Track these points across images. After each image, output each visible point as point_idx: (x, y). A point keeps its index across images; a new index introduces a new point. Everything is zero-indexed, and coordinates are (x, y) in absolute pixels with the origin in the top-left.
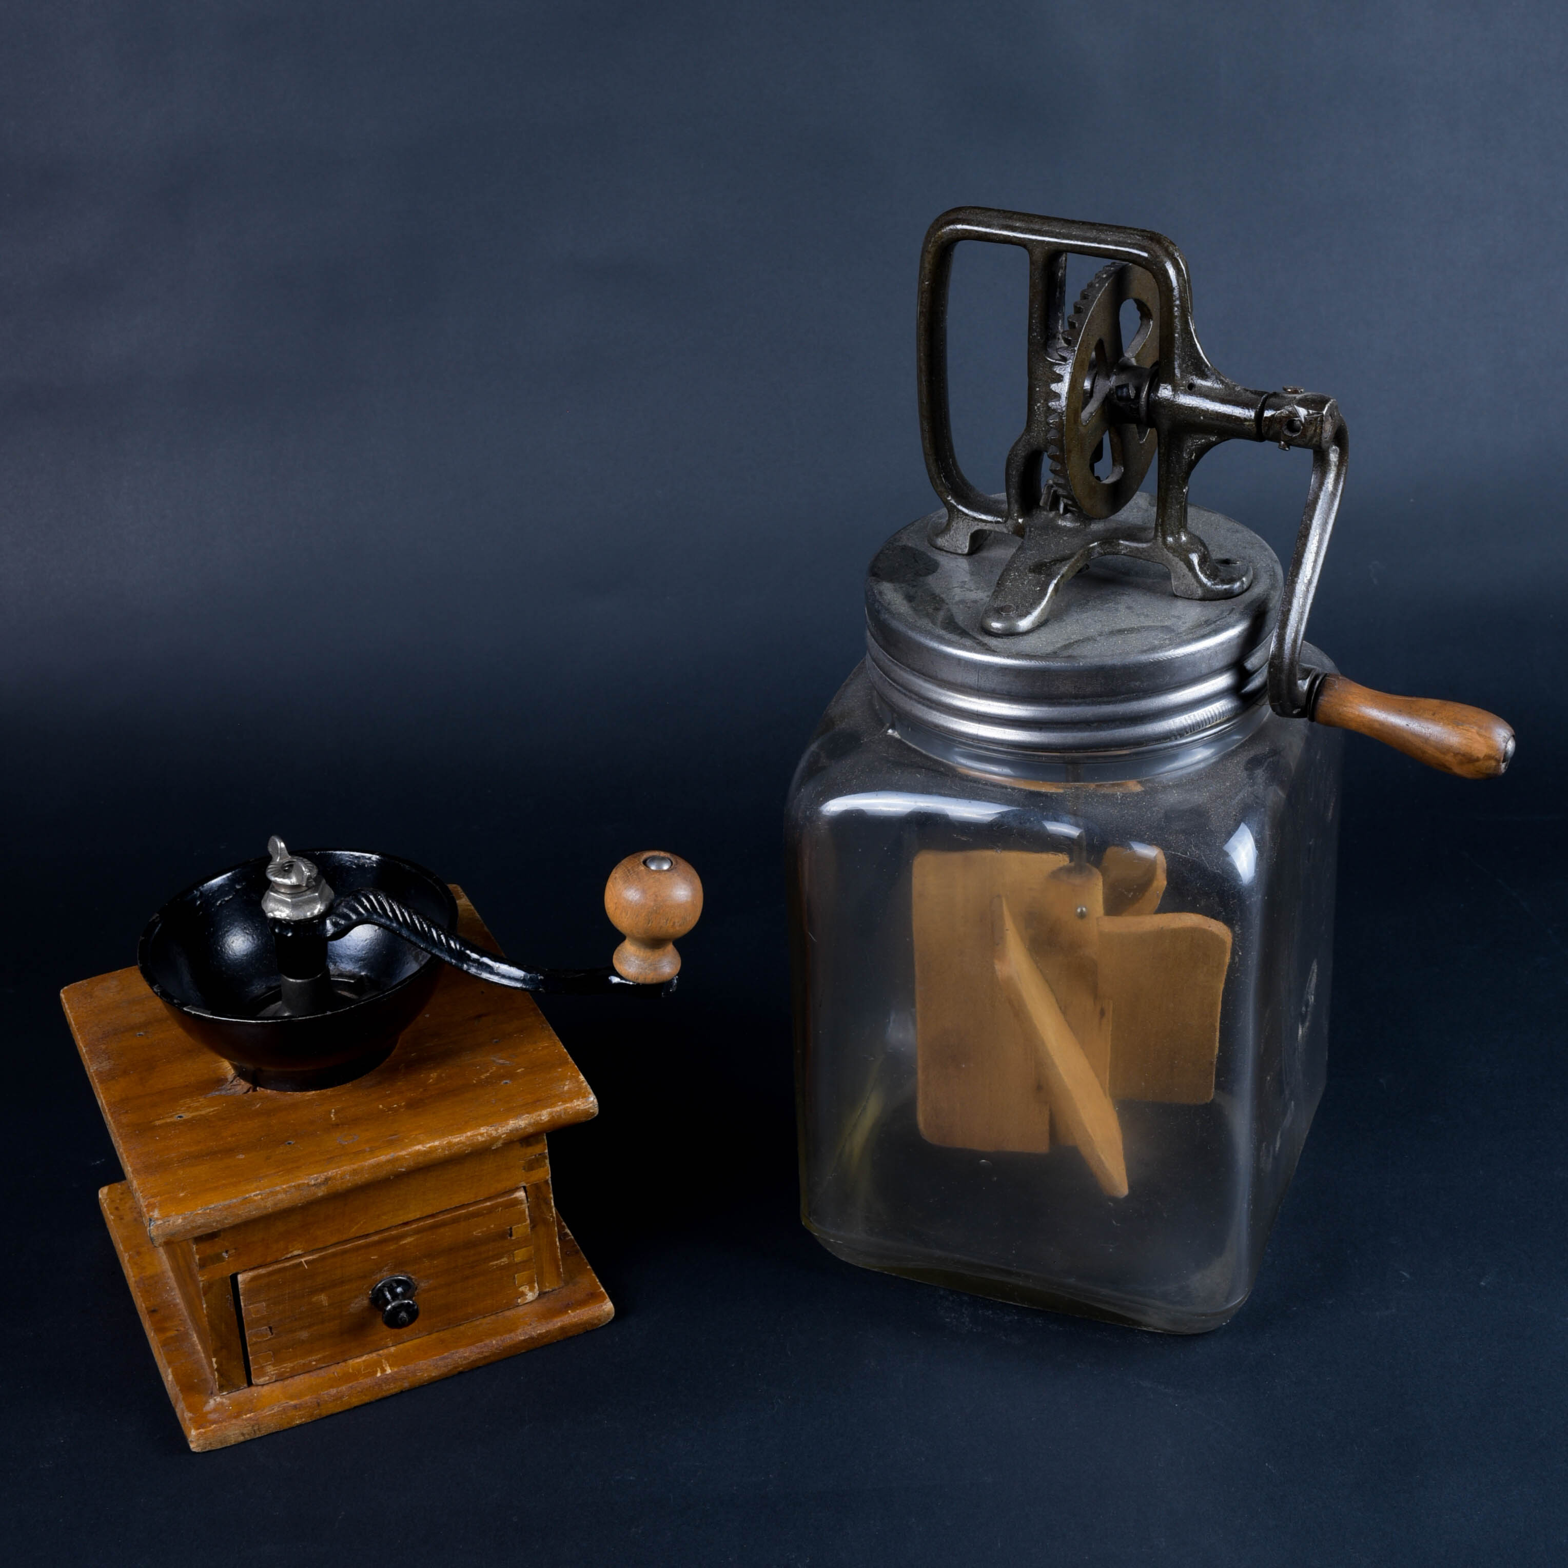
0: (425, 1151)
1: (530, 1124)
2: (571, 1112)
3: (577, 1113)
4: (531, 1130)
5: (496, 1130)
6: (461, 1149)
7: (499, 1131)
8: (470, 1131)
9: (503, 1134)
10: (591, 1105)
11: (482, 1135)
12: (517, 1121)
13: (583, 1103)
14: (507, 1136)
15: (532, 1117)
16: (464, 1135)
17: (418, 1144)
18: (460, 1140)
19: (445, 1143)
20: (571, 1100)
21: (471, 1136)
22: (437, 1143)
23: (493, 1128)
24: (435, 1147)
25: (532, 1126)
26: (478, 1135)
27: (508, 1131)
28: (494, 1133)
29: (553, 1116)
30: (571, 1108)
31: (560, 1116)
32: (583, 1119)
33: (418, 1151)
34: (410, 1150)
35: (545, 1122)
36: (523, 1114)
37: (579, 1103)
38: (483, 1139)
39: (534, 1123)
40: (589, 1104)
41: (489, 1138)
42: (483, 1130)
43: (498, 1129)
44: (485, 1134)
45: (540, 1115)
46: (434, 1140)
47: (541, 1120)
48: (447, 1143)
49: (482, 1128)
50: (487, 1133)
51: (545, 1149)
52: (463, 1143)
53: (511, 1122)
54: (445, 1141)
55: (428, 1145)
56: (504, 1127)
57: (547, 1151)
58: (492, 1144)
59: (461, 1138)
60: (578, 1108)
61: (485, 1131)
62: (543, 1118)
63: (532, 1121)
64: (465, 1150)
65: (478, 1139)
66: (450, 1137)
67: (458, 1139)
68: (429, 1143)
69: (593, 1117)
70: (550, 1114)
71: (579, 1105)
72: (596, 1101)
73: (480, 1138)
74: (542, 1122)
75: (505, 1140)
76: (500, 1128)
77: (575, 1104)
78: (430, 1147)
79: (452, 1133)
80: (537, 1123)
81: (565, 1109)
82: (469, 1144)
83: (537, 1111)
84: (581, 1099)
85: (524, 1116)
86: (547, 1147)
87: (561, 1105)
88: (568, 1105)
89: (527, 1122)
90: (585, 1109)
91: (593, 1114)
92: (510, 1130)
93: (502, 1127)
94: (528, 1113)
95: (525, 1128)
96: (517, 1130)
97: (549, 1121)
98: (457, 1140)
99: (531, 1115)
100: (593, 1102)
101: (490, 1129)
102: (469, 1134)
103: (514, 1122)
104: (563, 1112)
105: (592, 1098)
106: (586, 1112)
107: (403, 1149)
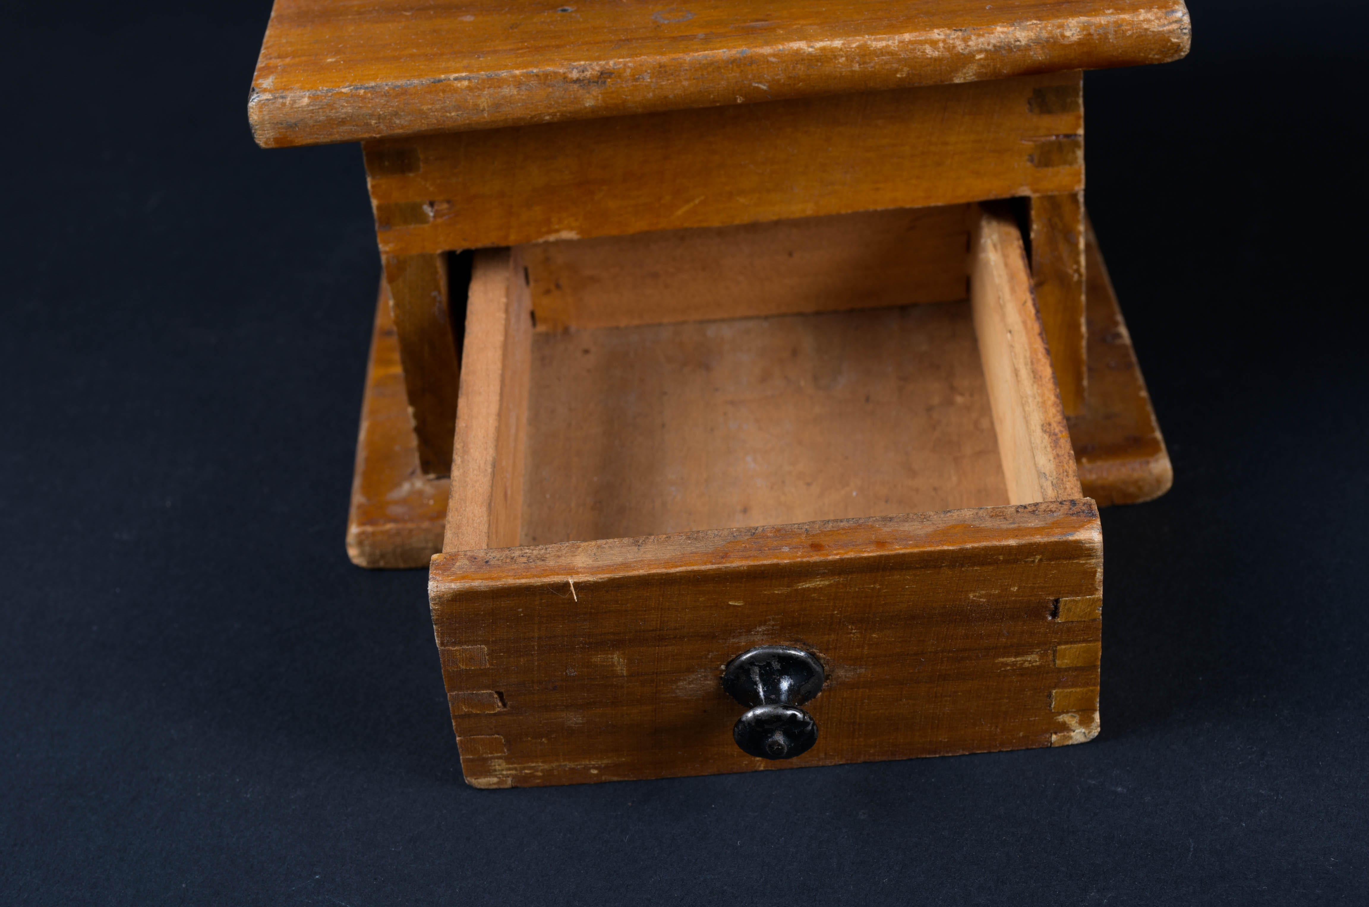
0: (810, 54)
1: (1037, 41)
2: (1129, 33)
3: (1143, 36)
4: (1039, 56)
5: (965, 40)
6: (887, 67)
7: (970, 43)
8: (910, 32)
9: (980, 51)
10: (1175, 26)
11: (934, 43)
12: (1011, 29)
13: (1159, 19)
14: (985, 59)
15: (1046, 27)
16: (897, 37)
17: (800, 39)
18: (887, 46)
19: (854, 45)
20: (1134, 8)
21: (910, 42)
22: (838, 43)
23: (960, 33)
24: (833, 50)
25: (1043, 47)
26: (926, 42)
27: (990, 47)
28: (960, 46)
29: (1090, 34)
30: (1131, 23)
31: (1104, 38)
32: (1155, 57)
33: (797, 52)
34: (781, 47)
35: (1071, 45)
36: (1027, 19)
37: (1150, 16)
38: (936, 54)
39: (1047, 41)
40: (1170, 23)
41: (947, 54)
42: (937, 34)
43: (970, 39)
44: (941, 45)
45: (1061, 26)
46: (833, 37)
47: (1063, 36)
48: (858, 47)
49: (936, 31)
50: (944, 41)
51: (1077, 126)
52: (892, 54)
53: (999, 29)
54: (855, 43)
55: (819, 45)
56: (983, 35)
57: (1081, 132)
58: (956, 70)
59: (890, 43)
60: (1145, 26)
61: (942, 37)
62: (1068, 33)
63: (1044, 35)
64: (897, 71)
65: (924, 52)
66: (867, 37)
67: (884, 43)
68: (822, 40)
69: (1176, 57)
70: (1085, 27)
71: (1149, 21)
72: (1187, 19)
73: (930, 51)
74: (1066, 42)
75: (983, 66)
76: (973, 37)
77: (1141, 18)
78: (823, 49)
79: (872, 31)
80: (1052, 43)
81: (1118, 25)
82: (905, 59)
83: (1057, 17)
84: (1155, 10)
85: (1029, 23)
86: (1082, 122)
87: (1112, 14)
88: (1126, 16)
89: (1032, 35)
90: (1159, 32)
91: (1178, 48)
92: (995, 46)
93: (979, 35)
94: (1039, 19)
95: (1028, 47)
96: (1009, 48)
97: (1080, 43)
98: (880, 44)
99: (1044, 22)
100: (1179, 21)
101: (954, 35)
102: (907, 37)
103: (1005, 29)
104: (1112, 29)
105: (1181, 14)
106: (1162, 40)
107: (767, 43)
